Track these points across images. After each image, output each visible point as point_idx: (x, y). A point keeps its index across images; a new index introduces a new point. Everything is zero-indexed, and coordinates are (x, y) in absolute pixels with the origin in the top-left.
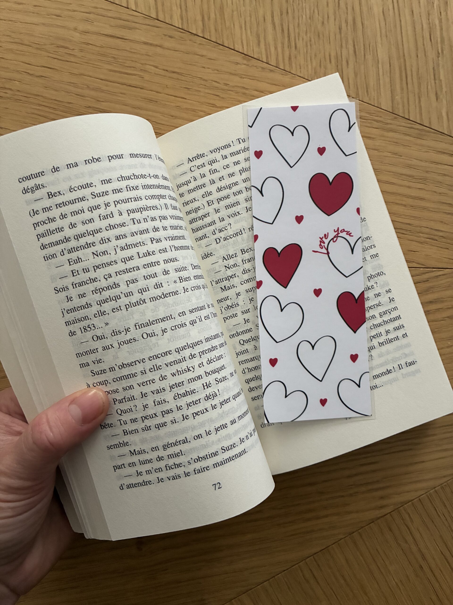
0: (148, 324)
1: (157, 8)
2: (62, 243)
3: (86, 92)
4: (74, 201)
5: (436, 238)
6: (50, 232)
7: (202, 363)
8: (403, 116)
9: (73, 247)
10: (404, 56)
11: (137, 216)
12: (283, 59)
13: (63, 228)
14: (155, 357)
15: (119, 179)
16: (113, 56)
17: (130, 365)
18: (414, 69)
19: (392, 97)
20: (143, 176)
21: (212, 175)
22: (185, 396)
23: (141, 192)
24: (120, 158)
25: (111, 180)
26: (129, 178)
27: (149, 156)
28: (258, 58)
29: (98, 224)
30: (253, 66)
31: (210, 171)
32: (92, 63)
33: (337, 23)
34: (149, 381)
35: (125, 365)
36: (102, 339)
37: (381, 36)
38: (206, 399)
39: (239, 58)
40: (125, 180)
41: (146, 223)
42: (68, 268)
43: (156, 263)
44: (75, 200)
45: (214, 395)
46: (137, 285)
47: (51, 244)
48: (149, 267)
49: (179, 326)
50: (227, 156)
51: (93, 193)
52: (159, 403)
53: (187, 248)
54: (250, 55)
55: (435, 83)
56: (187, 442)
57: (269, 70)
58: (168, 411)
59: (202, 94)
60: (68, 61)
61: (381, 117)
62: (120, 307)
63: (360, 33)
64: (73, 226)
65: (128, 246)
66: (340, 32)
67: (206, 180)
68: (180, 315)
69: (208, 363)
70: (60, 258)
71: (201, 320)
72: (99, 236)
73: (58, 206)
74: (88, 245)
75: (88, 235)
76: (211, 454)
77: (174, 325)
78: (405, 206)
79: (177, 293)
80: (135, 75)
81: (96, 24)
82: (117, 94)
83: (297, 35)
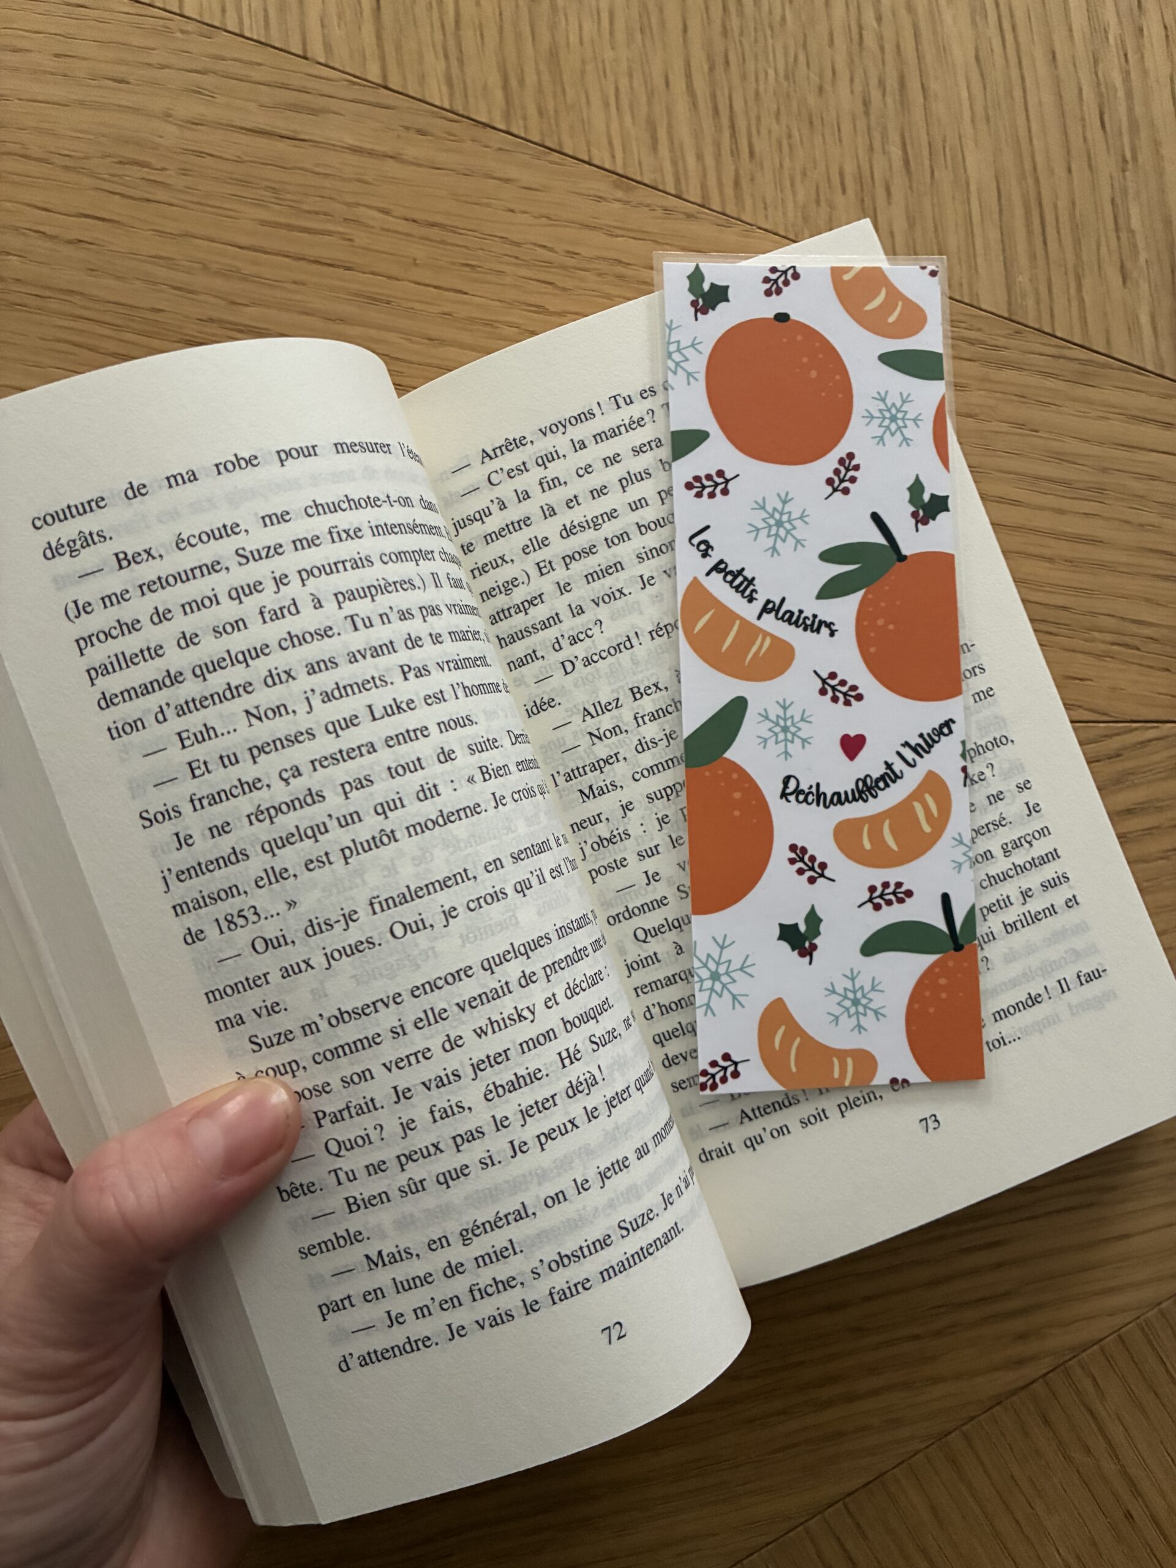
0: (404, 897)
1: (383, 59)
2: (160, 689)
3: (202, 281)
4: (190, 573)
5: (1134, 642)
6: (126, 661)
7: (554, 995)
8: (1037, 326)
9: (190, 699)
10: (1035, 169)
11: (362, 607)
12: (720, 185)
13: (161, 647)
14: (427, 987)
15: (310, 511)
16: (273, 185)
17: (361, 1013)
18: (1063, 204)
19: (1006, 277)
20: (372, 502)
21: (548, 493)
22: (515, 1089)
23: (369, 545)
24: (310, 455)
25: (288, 513)
26: (335, 508)
27: (385, 448)
28: (653, 184)
29: (257, 633)
30: (640, 205)
31: (541, 484)
32: (215, 203)
33: (858, 88)
34: (415, 1054)
35: (346, 1016)
36: (280, 946)
37: (973, 121)
38: (571, 1093)
39: (602, 185)
40: (325, 513)
41: (387, 626)
42: (178, 757)
43: (418, 733)
44: (192, 570)
45: (589, 1081)
46: (371, 794)
47: (130, 694)
48: (399, 744)
49: (489, 899)
50: (587, 443)
51: (241, 552)
52: (445, 1115)
53: (493, 688)
54: (632, 177)
55: (1118, 238)
56: (528, 1216)
57: (685, 213)
58: (472, 1134)
59: (508, 280)
60: (148, 200)
61: (977, 328)
62: (327, 854)
63: (918, 114)
64: (188, 640)
65: (342, 691)
66: (867, 113)
67: (531, 508)
68: (490, 868)
69: (569, 995)
70: (154, 732)
71: (542, 881)
72: (261, 666)
73: (146, 588)
74: (233, 692)
75: (233, 664)
76: (594, 1243)
77: (474, 897)
78: (1051, 560)
79: (478, 810)
80: (329, 233)
81: (220, 99)
82: (284, 285)
83: (753, 122)
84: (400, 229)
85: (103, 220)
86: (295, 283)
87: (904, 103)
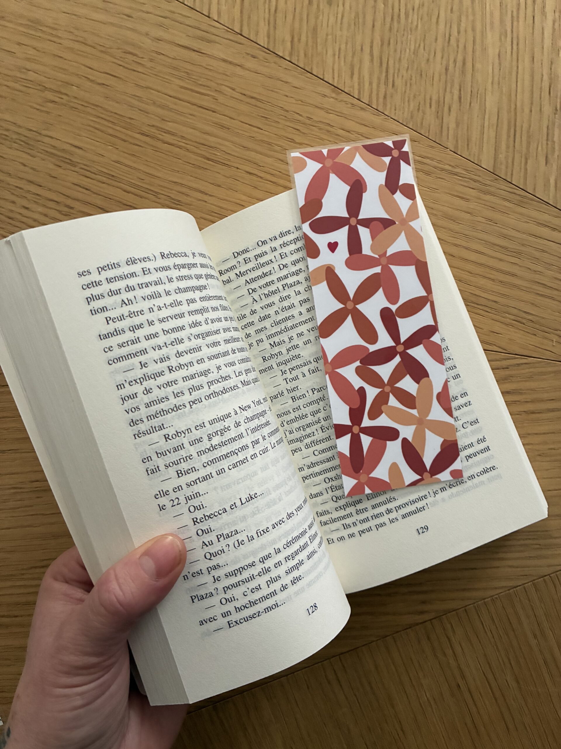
1: (242, 21)
3: (151, 108)
5: (524, 321)
8: (505, 178)
10: (516, 109)
12: (378, 97)
16: (186, 71)
18: (525, 126)
19: (495, 155)
28: (349, 93)
30: (341, 101)
32: (162, 76)
33: (444, 63)
37: (492, 83)
39: (327, 91)
54: (340, 88)
55: (547, 144)
57: (360, 107)
59: (280, 126)
60: (134, 71)
61: (479, 176)
63: (469, 76)
66: (446, 74)
78: (493, 280)
80: (208, 95)
81: (170, 30)
82: (187, 115)
83: (396, 71)
84: (238, 97)
85: (115, 76)
86: (191, 115)
87: (463, 72)
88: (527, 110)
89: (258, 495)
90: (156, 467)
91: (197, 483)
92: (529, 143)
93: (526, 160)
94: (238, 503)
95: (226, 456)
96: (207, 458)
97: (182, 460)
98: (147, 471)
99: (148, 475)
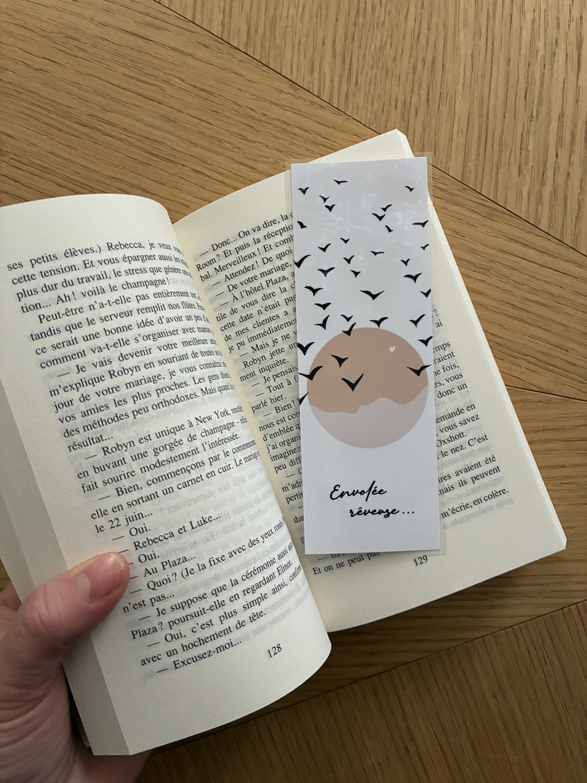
1: (194, 9)
3: (92, 97)
8: (473, 188)
10: (488, 113)
12: (339, 95)
16: (132, 58)
18: (498, 132)
19: (464, 162)
28: (308, 89)
30: (300, 97)
32: (106, 62)
33: (412, 61)
37: (463, 86)
39: (285, 86)
54: (299, 84)
55: (521, 153)
57: (320, 105)
59: (232, 122)
60: (76, 56)
61: (446, 185)
63: (438, 78)
66: (414, 73)
80: (155, 85)
81: (117, 16)
82: (130, 106)
83: (360, 69)
84: (187, 89)
88: (500, 116)
89: (213, 518)
90: (93, 483)
91: (139, 503)
92: (501, 152)
93: (498, 168)
94: (188, 527)
95: (176, 474)
96: (152, 476)
97: (123, 477)
98: (83, 487)
99: (85, 491)
